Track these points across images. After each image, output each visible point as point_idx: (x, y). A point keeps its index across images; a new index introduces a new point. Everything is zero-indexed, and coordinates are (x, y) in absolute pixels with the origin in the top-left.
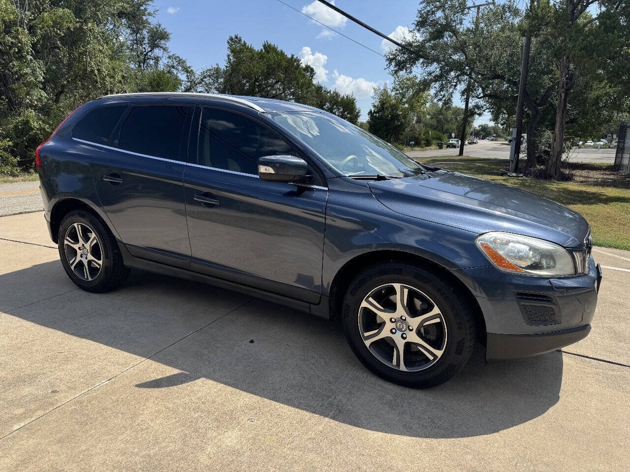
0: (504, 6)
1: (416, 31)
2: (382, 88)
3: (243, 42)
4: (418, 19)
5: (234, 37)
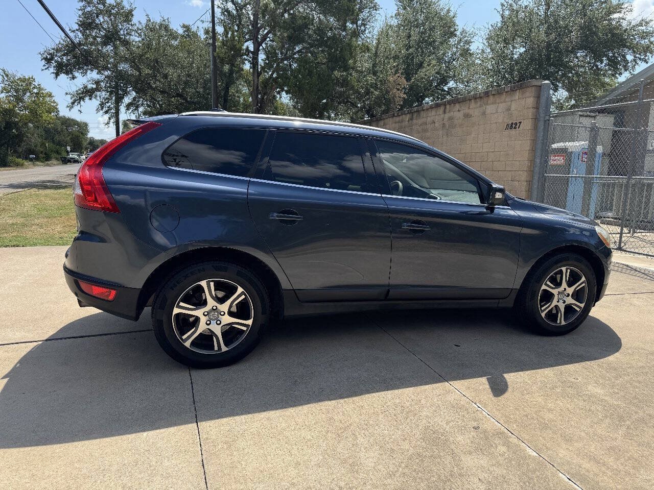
1: (79, 32)
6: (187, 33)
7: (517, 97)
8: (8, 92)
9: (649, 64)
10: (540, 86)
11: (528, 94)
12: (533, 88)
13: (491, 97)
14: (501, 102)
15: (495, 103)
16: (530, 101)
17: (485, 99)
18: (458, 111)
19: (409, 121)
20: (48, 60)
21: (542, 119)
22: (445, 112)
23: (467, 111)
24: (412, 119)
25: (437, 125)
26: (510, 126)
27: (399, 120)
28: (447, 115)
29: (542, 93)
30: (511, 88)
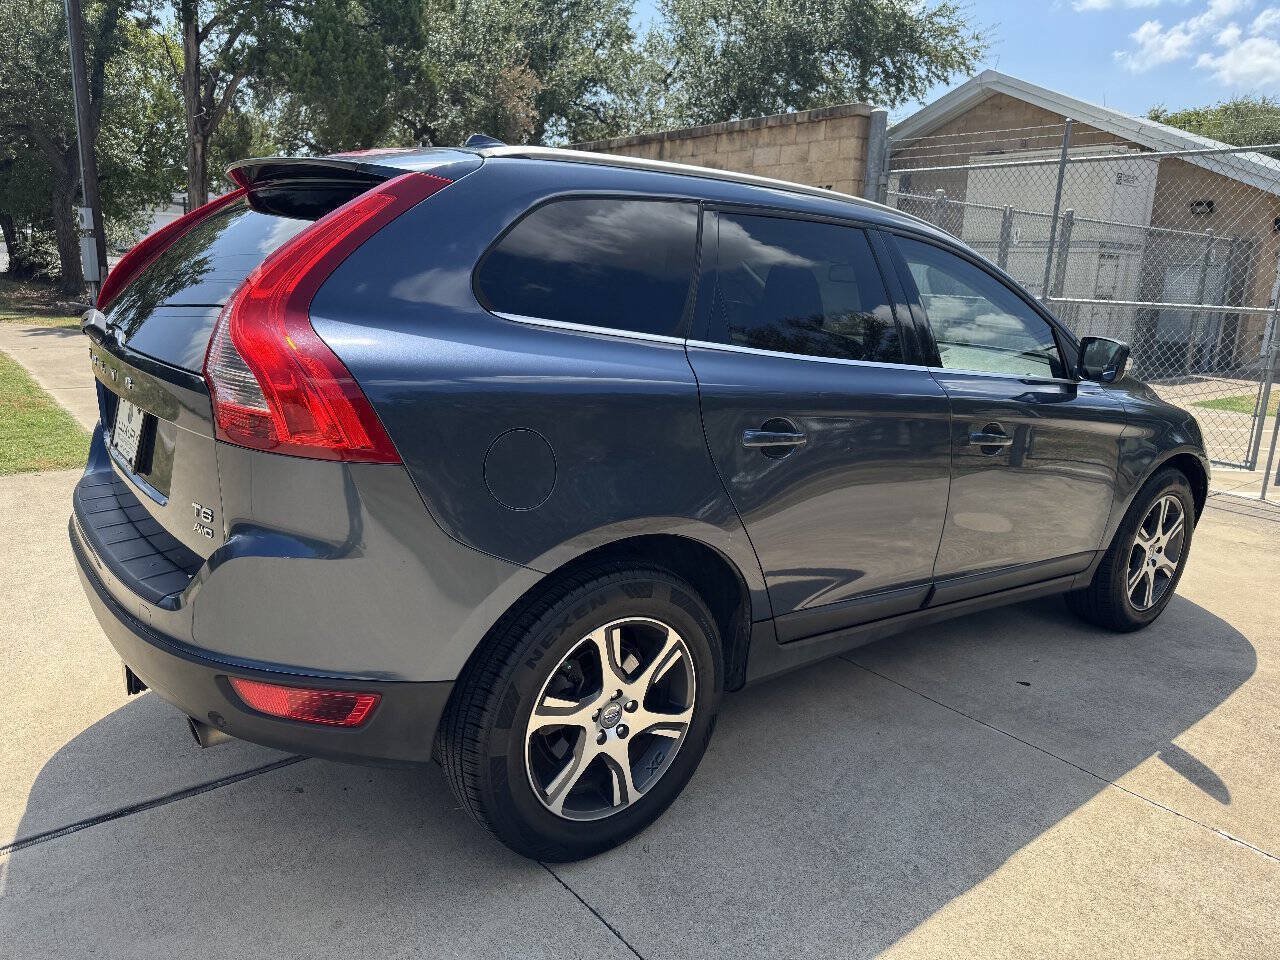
7: (821, 136)
9: (952, 87)
10: (868, 118)
11: (844, 131)
12: (857, 121)
13: (765, 132)
14: (789, 144)
15: (775, 145)
16: (851, 146)
17: (752, 136)
18: (693, 156)
21: (873, 181)
29: (873, 131)
30: (810, 117)
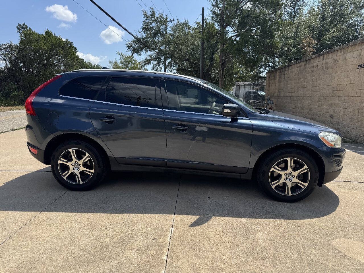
0: (184, 23)
1: (143, 32)
2: (114, 62)
3: (28, 28)
4: (143, 26)
5: (22, 24)
6: (198, 27)
8: (123, 63)
13: (350, 47)
14: (356, 51)
15: (352, 52)
17: (347, 49)
18: (331, 58)
19: (304, 66)
20: (129, 47)
22: (323, 59)
23: (336, 58)
24: (306, 65)
25: (319, 67)
26: (360, 66)
27: (299, 66)
28: (325, 61)
